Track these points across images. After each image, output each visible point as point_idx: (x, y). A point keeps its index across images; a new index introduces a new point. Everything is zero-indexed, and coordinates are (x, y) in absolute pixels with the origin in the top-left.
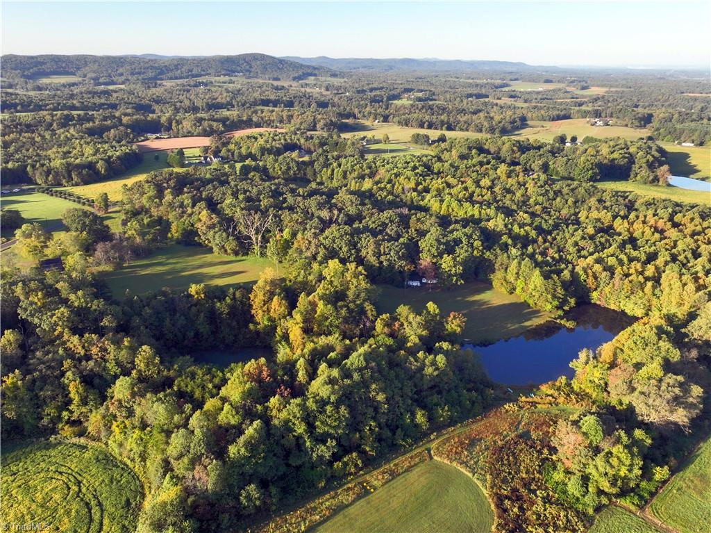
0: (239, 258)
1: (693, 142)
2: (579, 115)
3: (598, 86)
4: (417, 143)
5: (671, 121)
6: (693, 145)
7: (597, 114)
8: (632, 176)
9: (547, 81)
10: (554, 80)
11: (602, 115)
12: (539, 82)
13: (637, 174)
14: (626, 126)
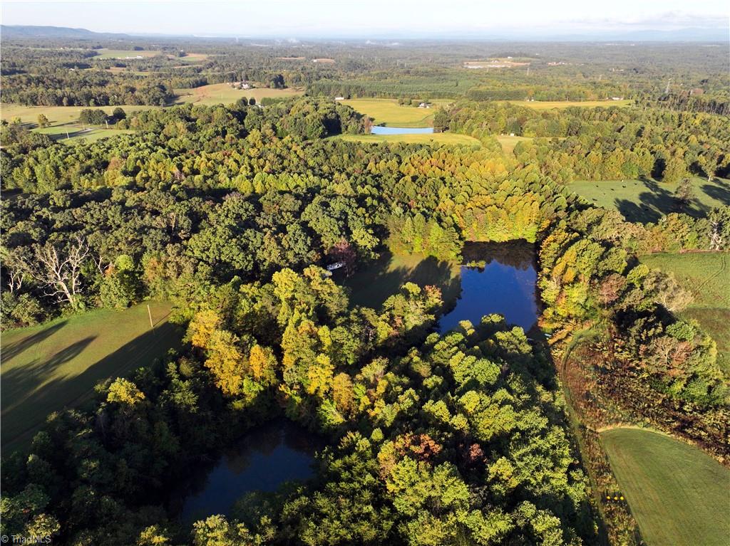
0: (48, 323)
1: (342, 96)
2: (216, 79)
3: (194, 53)
4: (91, 122)
5: (300, 80)
6: (343, 98)
7: (233, 78)
8: (343, 129)
9: (138, 49)
10: (144, 48)
11: (238, 78)
12: (129, 49)
13: (347, 127)
14: (269, 87)
